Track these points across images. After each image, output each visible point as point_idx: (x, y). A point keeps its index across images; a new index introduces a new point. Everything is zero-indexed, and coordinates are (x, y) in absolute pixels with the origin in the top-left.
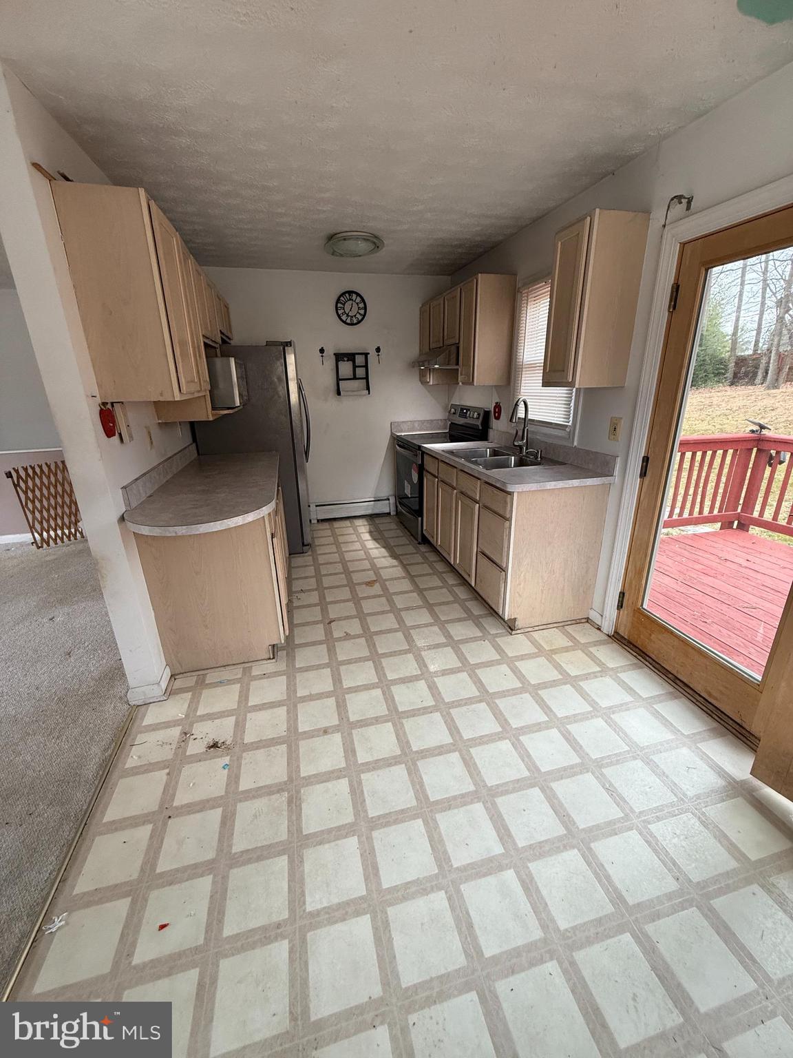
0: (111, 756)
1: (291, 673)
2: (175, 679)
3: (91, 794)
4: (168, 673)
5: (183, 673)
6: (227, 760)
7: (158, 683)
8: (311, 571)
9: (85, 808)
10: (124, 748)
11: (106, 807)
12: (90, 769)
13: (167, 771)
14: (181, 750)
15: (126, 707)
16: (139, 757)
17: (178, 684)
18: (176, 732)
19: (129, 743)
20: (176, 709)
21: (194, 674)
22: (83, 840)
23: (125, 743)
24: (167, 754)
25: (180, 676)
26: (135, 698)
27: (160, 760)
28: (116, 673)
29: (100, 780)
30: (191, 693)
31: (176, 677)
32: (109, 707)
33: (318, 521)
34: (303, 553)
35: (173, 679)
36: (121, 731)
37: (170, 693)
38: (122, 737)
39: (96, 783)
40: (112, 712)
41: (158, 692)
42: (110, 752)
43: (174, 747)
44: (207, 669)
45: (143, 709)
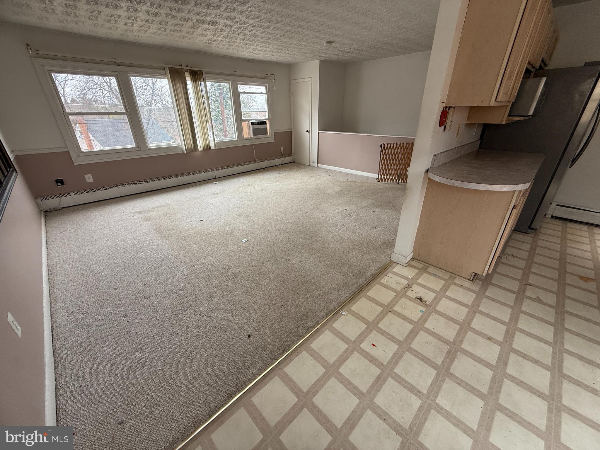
0: (377, 273)
1: (480, 296)
2: (413, 261)
3: (366, 282)
4: (411, 256)
5: (418, 260)
6: (424, 309)
7: (406, 257)
8: (527, 247)
9: (363, 285)
10: (382, 274)
11: (370, 290)
12: (369, 273)
13: (396, 294)
14: (404, 291)
15: (389, 259)
16: (387, 281)
17: (414, 263)
18: (405, 282)
19: (385, 273)
20: (410, 273)
21: (423, 263)
22: (359, 295)
23: (383, 273)
24: (399, 288)
25: (416, 260)
26: (394, 258)
27: (394, 288)
28: (390, 244)
29: (371, 279)
30: (418, 271)
31: (414, 260)
32: (383, 256)
33: (552, 217)
34: (526, 233)
35: (412, 260)
36: (384, 267)
37: (409, 265)
38: (384, 269)
39: (369, 279)
40: (383, 258)
41: (404, 261)
42: (377, 272)
43: (402, 287)
44: (431, 265)
45: (395, 264)
